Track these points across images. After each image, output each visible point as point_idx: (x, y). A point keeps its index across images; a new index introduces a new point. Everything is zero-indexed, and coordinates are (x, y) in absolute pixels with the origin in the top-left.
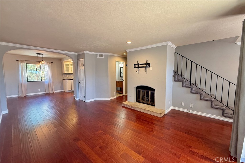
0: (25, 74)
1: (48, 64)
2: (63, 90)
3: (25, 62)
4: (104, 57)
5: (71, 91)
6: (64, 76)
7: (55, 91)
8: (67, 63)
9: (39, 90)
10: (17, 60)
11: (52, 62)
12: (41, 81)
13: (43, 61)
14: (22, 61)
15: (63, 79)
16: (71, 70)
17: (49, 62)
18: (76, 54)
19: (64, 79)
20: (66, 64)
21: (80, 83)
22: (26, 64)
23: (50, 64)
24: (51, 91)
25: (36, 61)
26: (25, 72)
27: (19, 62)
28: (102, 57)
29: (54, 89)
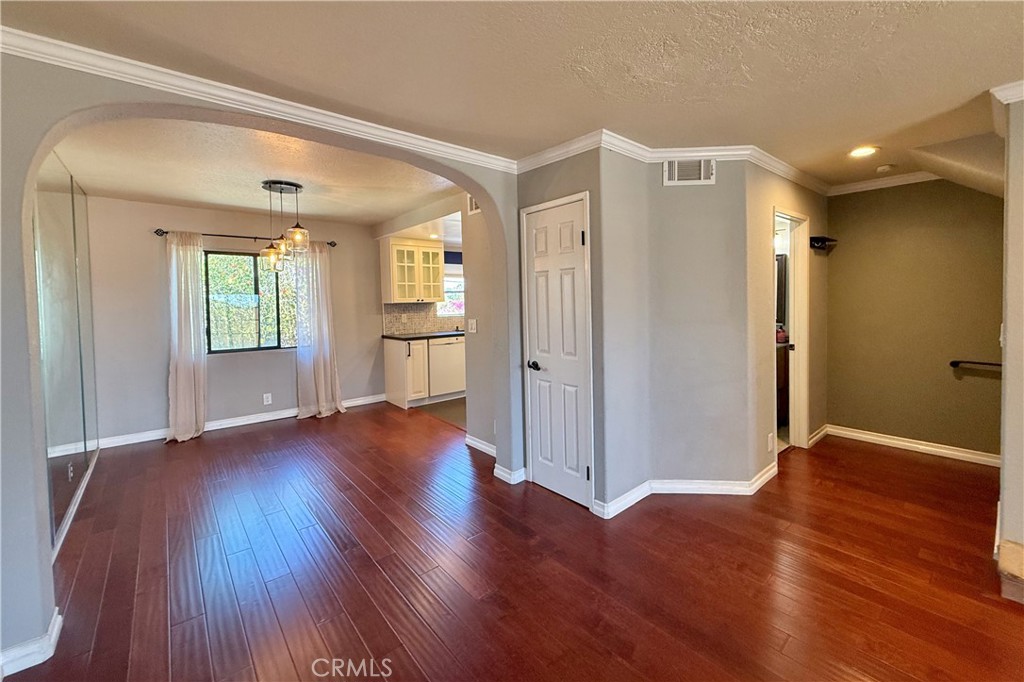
0: (196, 307)
1: (314, 251)
2: (382, 398)
3: (201, 240)
4: (713, 177)
5: (426, 403)
6: (386, 318)
7: (345, 405)
8: (406, 249)
9: (268, 399)
10: (160, 233)
11: (333, 244)
12: (279, 347)
13: (298, 226)
14: (186, 238)
15: (383, 337)
16: (422, 284)
17: (321, 244)
18: (512, 167)
19: (389, 333)
20: (400, 253)
21: (535, 366)
22: (207, 253)
23: (325, 254)
24: (327, 402)
25: (256, 238)
26: (197, 299)
27: (171, 243)
28: (703, 182)
29: (338, 393)
